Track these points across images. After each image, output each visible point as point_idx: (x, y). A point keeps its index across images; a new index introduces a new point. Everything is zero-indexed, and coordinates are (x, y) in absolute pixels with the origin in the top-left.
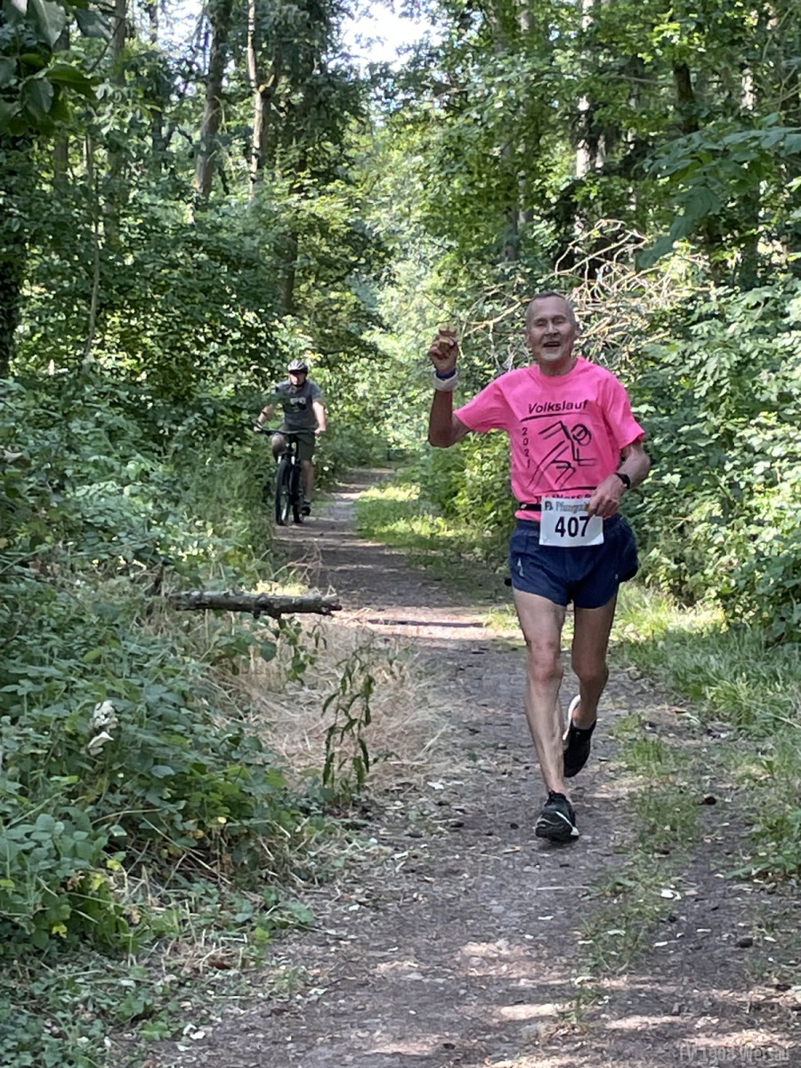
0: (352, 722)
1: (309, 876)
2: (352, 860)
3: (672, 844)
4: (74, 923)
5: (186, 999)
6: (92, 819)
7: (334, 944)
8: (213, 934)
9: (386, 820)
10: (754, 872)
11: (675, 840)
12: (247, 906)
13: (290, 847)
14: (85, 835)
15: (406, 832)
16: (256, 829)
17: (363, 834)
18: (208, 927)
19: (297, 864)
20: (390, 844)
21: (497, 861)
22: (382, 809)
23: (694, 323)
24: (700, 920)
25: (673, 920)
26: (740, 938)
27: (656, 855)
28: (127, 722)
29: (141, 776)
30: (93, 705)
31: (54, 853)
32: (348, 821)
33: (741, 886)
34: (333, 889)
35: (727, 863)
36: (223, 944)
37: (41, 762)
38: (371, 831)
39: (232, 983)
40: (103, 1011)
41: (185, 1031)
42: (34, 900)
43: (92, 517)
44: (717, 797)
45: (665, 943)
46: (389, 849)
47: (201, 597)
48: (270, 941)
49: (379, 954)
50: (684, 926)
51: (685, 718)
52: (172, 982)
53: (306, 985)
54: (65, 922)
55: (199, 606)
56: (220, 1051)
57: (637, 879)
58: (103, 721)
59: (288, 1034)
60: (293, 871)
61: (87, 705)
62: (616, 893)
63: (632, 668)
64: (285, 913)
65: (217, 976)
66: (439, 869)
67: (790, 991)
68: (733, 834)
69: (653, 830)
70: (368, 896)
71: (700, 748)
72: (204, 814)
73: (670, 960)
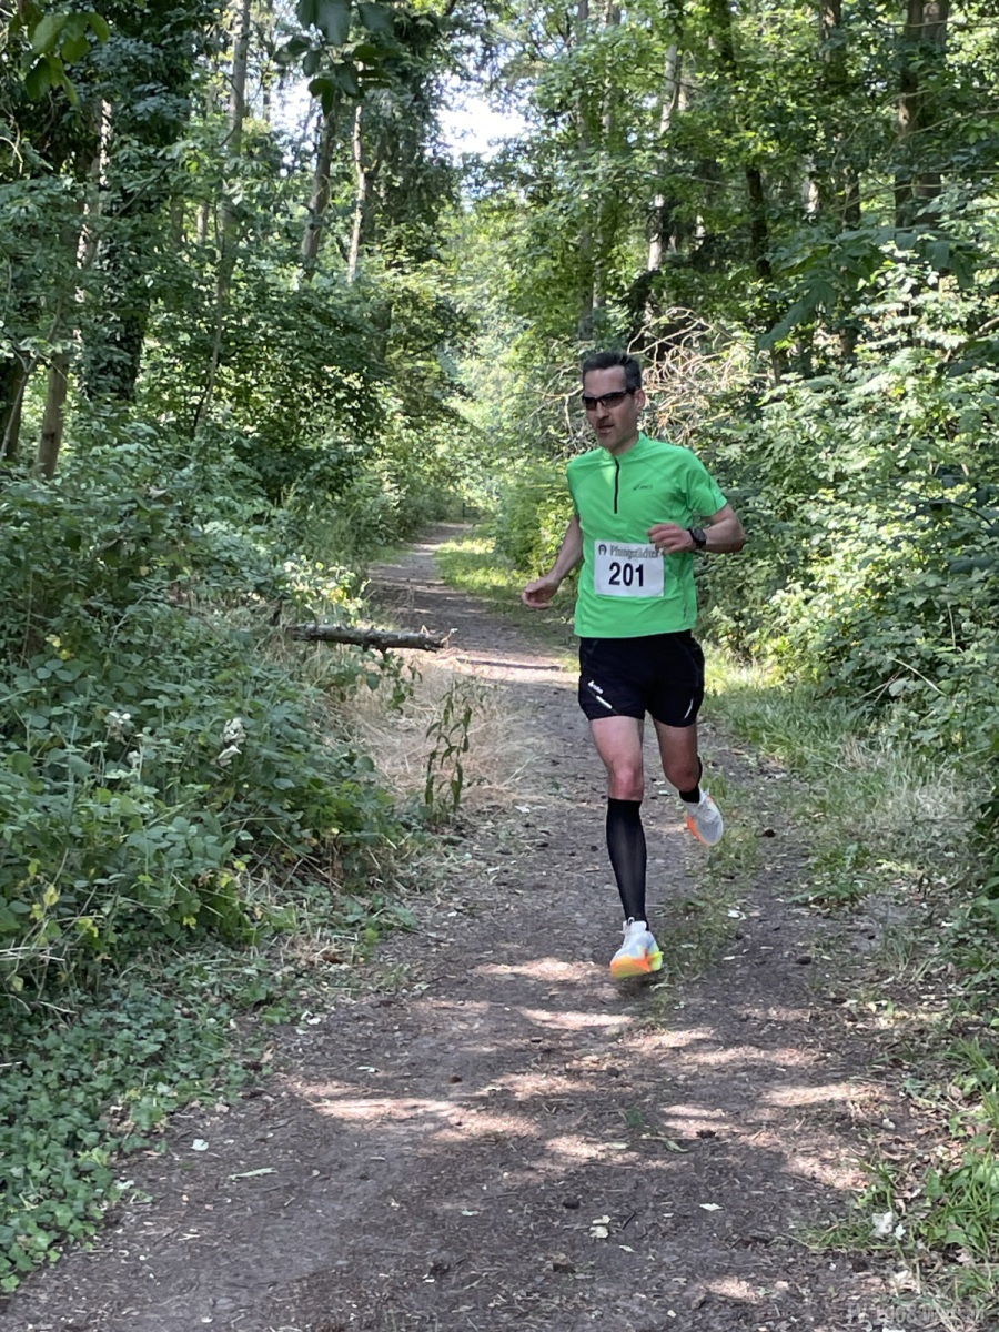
0: (451, 749)
1: (412, 884)
2: (450, 872)
3: (737, 870)
4: (204, 918)
5: (303, 987)
6: (222, 823)
7: (437, 945)
8: (327, 932)
9: (478, 838)
10: (811, 899)
11: (740, 867)
12: (357, 909)
13: (396, 858)
14: (215, 839)
15: (498, 849)
16: (365, 840)
17: (459, 849)
18: (323, 925)
20: (483, 859)
21: (580, 878)
22: (475, 828)
23: (765, 404)
24: (763, 939)
25: (739, 937)
26: (799, 956)
27: (723, 880)
28: (253, 738)
29: (264, 788)
30: (223, 722)
31: (188, 853)
32: (445, 837)
33: (799, 910)
34: (433, 897)
35: (786, 889)
36: (336, 941)
37: (176, 770)
38: (465, 847)
39: (344, 977)
40: (229, 997)
41: (303, 1017)
42: (169, 895)
43: (219, 551)
44: (775, 831)
45: (732, 958)
46: (483, 864)
47: (315, 629)
48: (378, 941)
49: (475, 956)
50: (750, 943)
51: (743, 759)
52: (290, 973)
53: (411, 981)
54: (196, 915)
55: (314, 637)
56: (334, 1036)
57: (706, 900)
58: (232, 736)
59: (395, 1023)
60: (397, 879)
61: (218, 721)
62: (688, 912)
64: (392, 916)
65: (331, 969)
66: (527, 883)
67: (846, 1005)
68: (791, 864)
69: (720, 858)
70: (464, 904)
71: (758, 787)
72: (319, 824)
73: (738, 973)
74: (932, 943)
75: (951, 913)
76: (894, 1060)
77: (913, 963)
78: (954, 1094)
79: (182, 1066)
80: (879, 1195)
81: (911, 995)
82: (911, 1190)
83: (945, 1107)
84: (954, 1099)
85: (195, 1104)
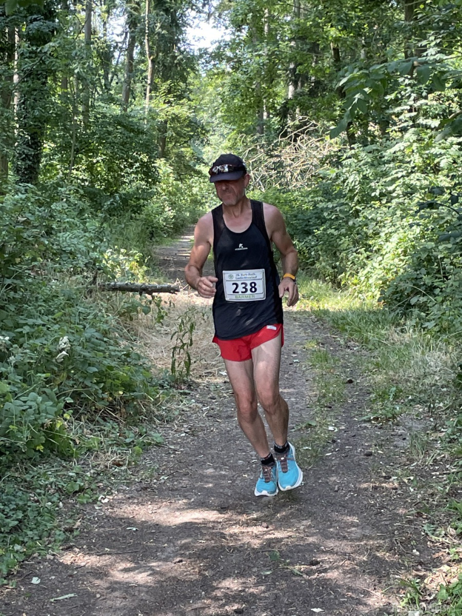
0: (184, 345)
1: (162, 419)
2: (183, 411)
3: (333, 403)
4: (48, 445)
5: (101, 481)
6: (57, 394)
7: (174, 453)
8: (115, 448)
9: (199, 390)
10: (372, 418)
11: (335, 401)
12: (132, 435)
13: (153, 405)
14: (52, 403)
15: (209, 396)
16: (137, 397)
17: (188, 397)
18: (113, 445)
19: (157, 413)
20: (201, 403)
22: (198, 385)
24: (347, 442)
25: (334, 442)
26: (366, 451)
27: (326, 409)
28: (75, 346)
29: (82, 372)
30: (59, 338)
31: (37, 412)
32: (182, 391)
33: (365, 425)
34: (173, 425)
35: (359, 413)
36: (119, 454)
37: (33, 366)
38: (192, 396)
39: (123, 474)
40: (59, 488)
41: (99, 499)
42: (27, 434)
43: (65, 247)
44: (353, 380)
45: (331, 454)
46: (200, 405)
47: (115, 285)
48: (142, 452)
49: (193, 459)
50: (339, 444)
51: (338, 341)
52: (94, 473)
53: (159, 474)
54: (43, 444)
55: (115, 289)
56: (115, 509)
57: (317, 421)
58: (63, 346)
59: (149, 500)
60: (155, 417)
61: (56, 338)
62: (307, 428)
63: (313, 317)
64: (150, 438)
65: (116, 470)
66: (223, 415)
67: (391, 480)
68: (361, 398)
69: (324, 396)
70: (190, 429)
71: (344, 355)
72: (112, 390)
73: (333, 463)
74: (437, 441)
75: (447, 423)
76: (418, 513)
77: (427, 454)
78: (452, 533)
79: (29, 533)
80: (411, 599)
81: (426, 472)
82: (430, 595)
83: (447, 541)
84: (451, 535)
85: (36, 555)
